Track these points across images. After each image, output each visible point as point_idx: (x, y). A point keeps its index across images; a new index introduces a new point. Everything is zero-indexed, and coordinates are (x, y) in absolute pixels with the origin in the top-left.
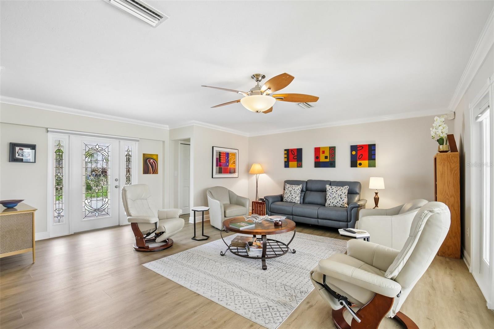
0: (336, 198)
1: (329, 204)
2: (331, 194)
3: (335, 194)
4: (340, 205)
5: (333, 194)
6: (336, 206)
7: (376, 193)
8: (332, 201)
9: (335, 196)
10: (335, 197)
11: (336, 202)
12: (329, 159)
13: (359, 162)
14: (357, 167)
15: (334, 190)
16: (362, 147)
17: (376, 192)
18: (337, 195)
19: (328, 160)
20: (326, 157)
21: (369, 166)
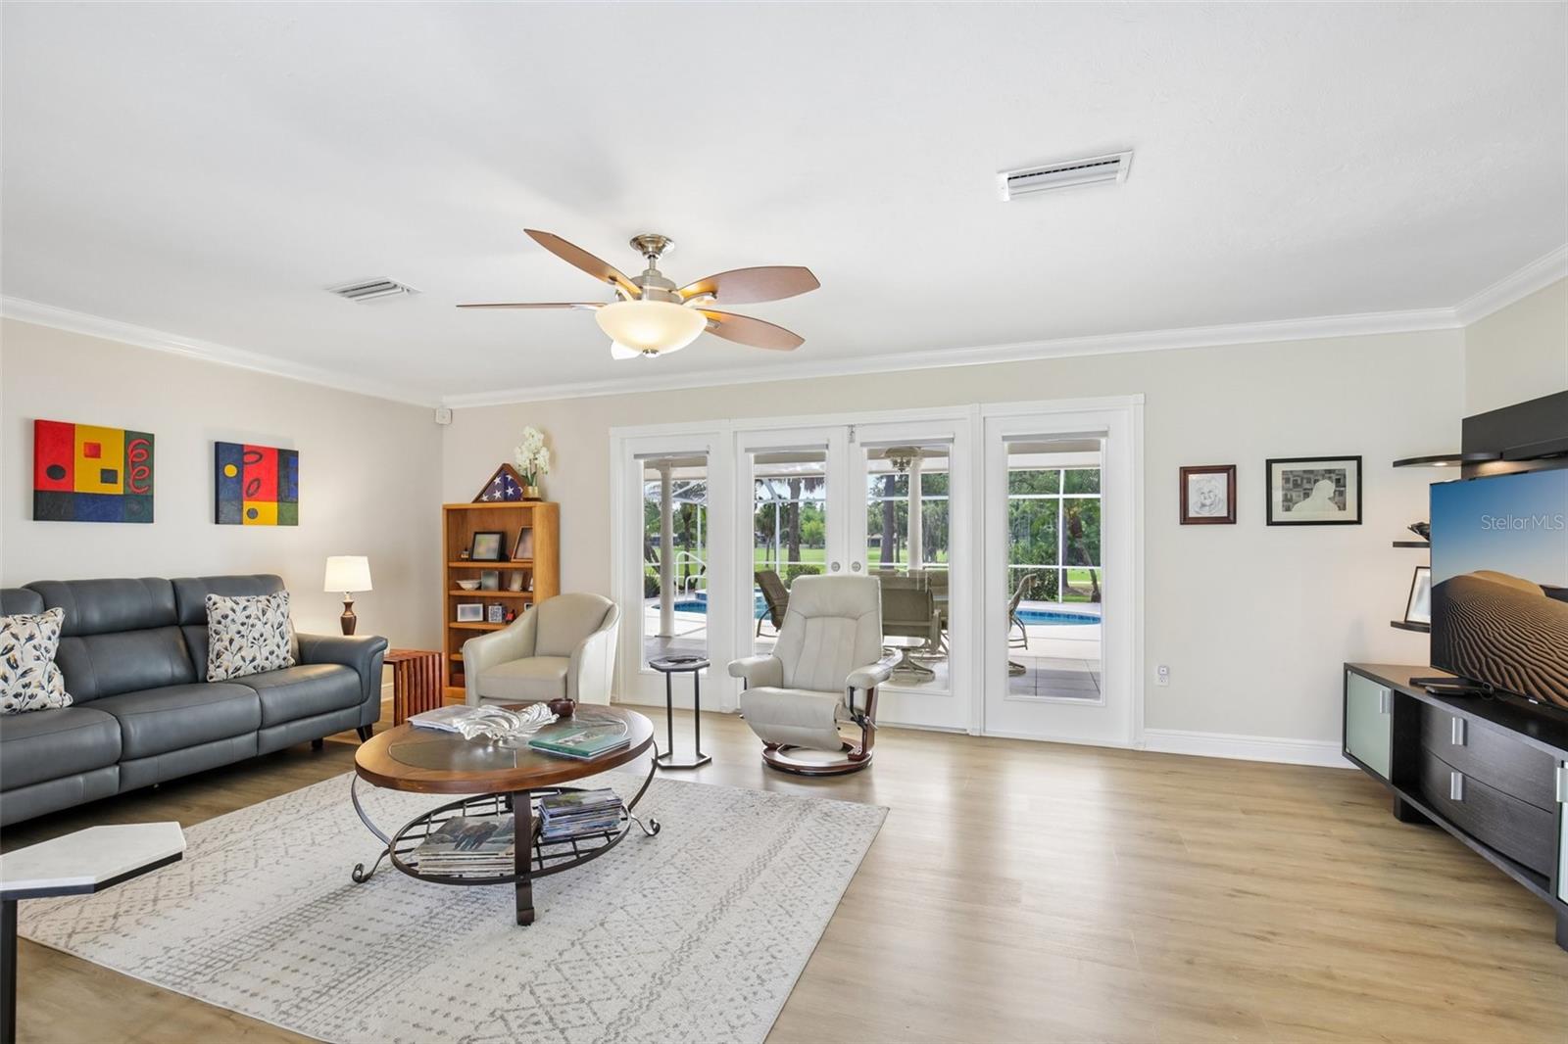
0: (265, 640)
1: (237, 669)
2: (241, 628)
3: (259, 625)
4: (277, 663)
5: (253, 626)
6: (263, 668)
7: (348, 606)
8: (248, 653)
9: (263, 630)
10: (262, 636)
11: (265, 652)
12: (126, 484)
13: (248, 505)
14: (241, 523)
15: (253, 610)
16: (255, 453)
17: (348, 600)
18: (269, 625)
19: (117, 489)
20: (108, 476)
21: (281, 521)
